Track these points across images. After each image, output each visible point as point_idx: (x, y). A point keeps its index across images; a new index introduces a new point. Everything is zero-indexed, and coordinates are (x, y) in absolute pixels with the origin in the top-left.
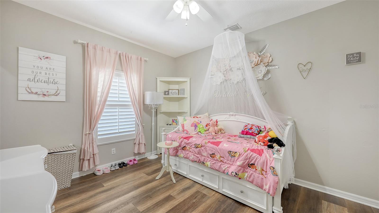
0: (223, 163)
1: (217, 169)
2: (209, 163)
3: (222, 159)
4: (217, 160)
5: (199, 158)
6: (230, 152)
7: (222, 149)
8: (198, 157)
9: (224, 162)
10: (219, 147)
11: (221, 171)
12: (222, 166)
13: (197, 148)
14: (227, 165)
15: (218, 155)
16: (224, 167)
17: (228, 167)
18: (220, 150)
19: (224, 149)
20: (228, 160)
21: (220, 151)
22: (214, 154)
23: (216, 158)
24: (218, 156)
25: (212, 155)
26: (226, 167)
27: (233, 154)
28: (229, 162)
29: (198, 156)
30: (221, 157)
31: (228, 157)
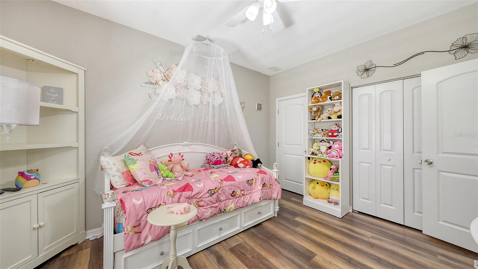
0: (245, 196)
1: (241, 206)
2: (233, 204)
3: (243, 192)
4: (240, 196)
5: (219, 207)
6: (248, 181)
7: (241, 182)
8: (217, 207)
9: (245, 194)
10: (237, 181)
11: (245, 206)
12: (245, 199)
13: (212, 195)
14: (248, 196)
15: (239, 190)
16: (247, 199)
17: (250, 197)
18: (239, 183)
19: (242, 181)
20: (248, 191)
21: (239, 185)
22: (234, 191)
23: (238, 194)
24: (238, 192)
25: (233, 194)
26: (249, 198)
27: (251, 181)
28: (249, 192)
29: (217, 205)
30: (241, 191)
31: (248, 186)
